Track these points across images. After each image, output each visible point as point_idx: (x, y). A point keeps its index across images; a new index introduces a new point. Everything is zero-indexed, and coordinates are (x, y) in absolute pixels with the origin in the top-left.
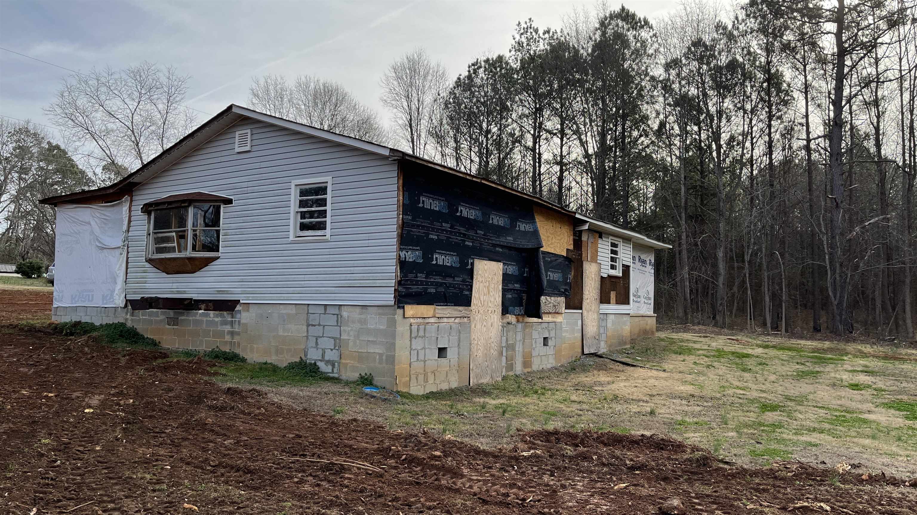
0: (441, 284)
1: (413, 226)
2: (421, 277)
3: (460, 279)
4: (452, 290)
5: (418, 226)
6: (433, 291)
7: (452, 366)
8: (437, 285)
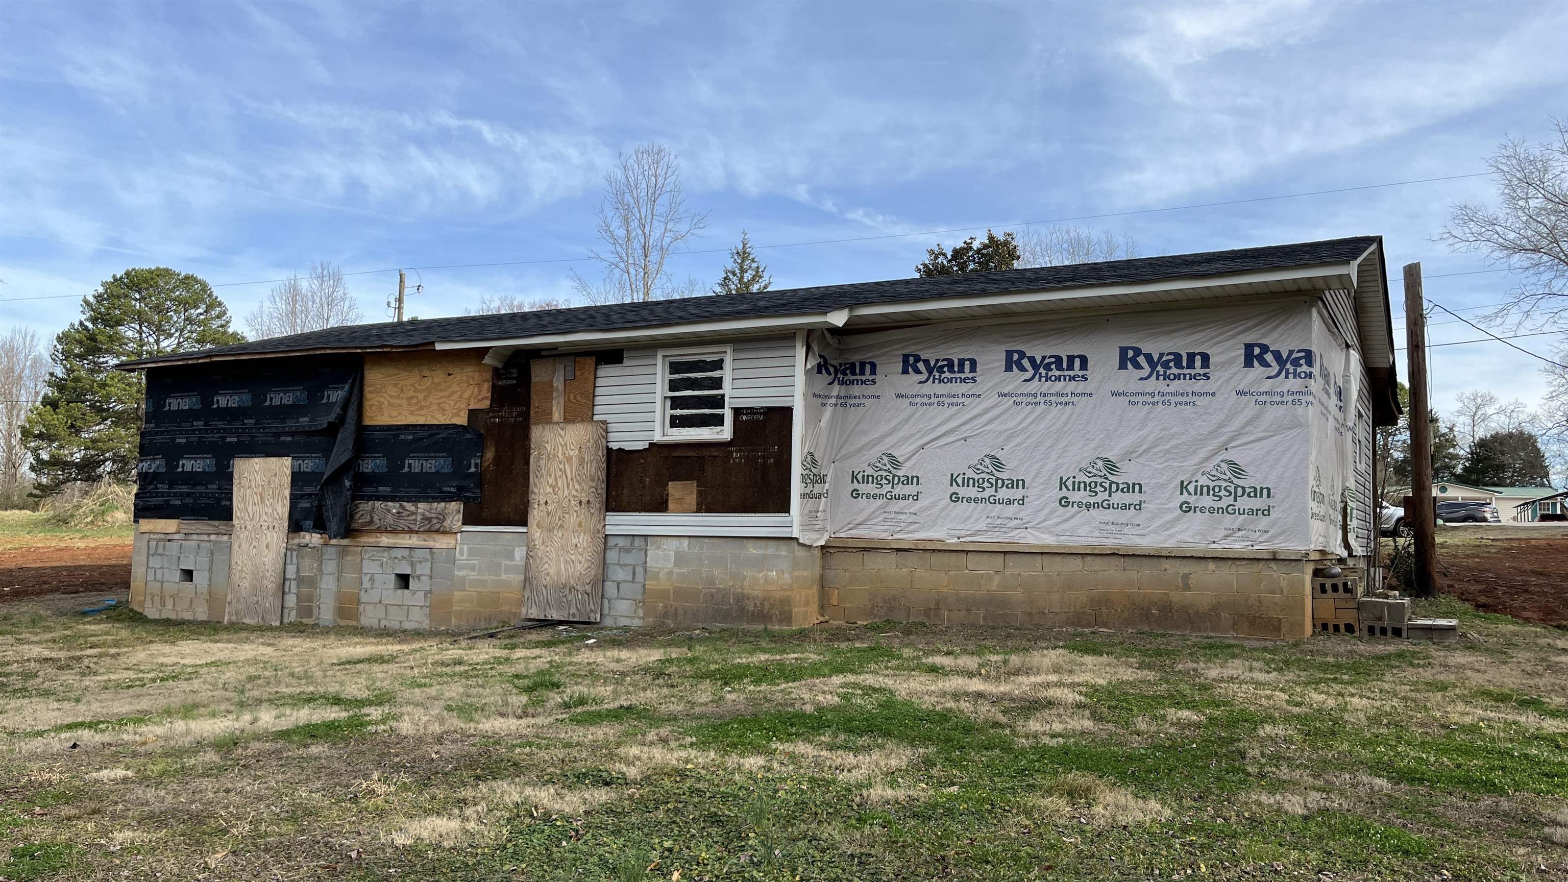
0: (188, 494)
1: (157, 433)
2: (163, 488)
3: (215, 486)
4: (204, 501)
5: (162, 433)
6: (178, 503)
7: (199, 592)
8: (182, 495)
